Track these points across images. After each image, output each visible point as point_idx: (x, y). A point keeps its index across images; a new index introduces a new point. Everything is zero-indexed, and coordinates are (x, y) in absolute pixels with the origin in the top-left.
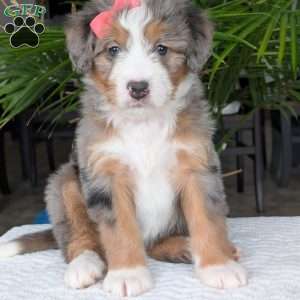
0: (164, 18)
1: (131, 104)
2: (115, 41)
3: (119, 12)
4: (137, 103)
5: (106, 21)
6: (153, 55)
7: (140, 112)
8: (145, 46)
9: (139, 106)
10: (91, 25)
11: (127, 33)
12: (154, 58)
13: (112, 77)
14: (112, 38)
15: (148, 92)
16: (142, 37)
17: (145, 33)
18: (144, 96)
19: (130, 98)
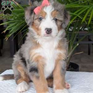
2: (42, 16)
3: (44, 7)
5: (39, 9)
7: (48, 38)
8: (51, 18)
9: (48, 36)
10: (34, 10)
11: (46, 13)
13: (40, 27)
14: (41, 15)
15: (52, 32)
16: (50, 15)
18: (50, 33)
19: (46, 33)
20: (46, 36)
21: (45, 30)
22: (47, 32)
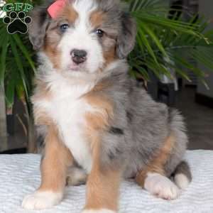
0: (105, 11)
1: (71, 67)
2: (67, 20)
4: (76, 66)
6: (93, 34)
7: (77, 74)
8: (88, 27)
9: (77, 70)
10: (48, 10)
11: (76, 15)
12: (93, 36)
13: (60, 46)
14: (65, 18)
15: (86, 59)
16: (87, 20)
17: (91, 18)
18: (83, 61)
19: (71, 62)
20: (73, 70)
21: (71, 54)
22: (75, 59)
